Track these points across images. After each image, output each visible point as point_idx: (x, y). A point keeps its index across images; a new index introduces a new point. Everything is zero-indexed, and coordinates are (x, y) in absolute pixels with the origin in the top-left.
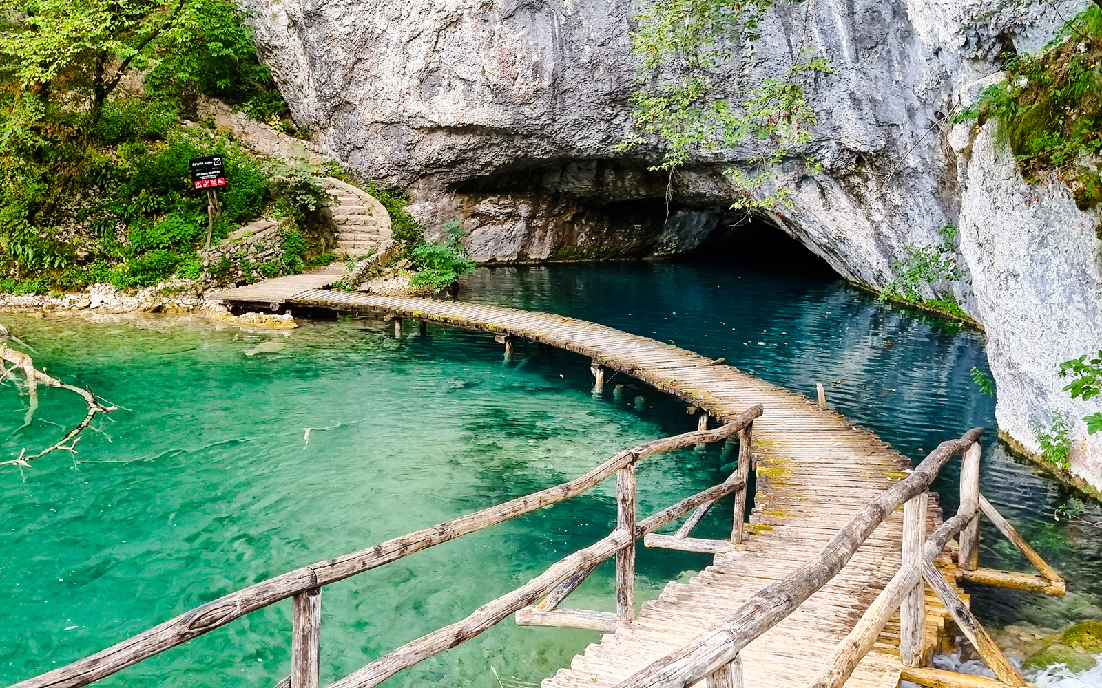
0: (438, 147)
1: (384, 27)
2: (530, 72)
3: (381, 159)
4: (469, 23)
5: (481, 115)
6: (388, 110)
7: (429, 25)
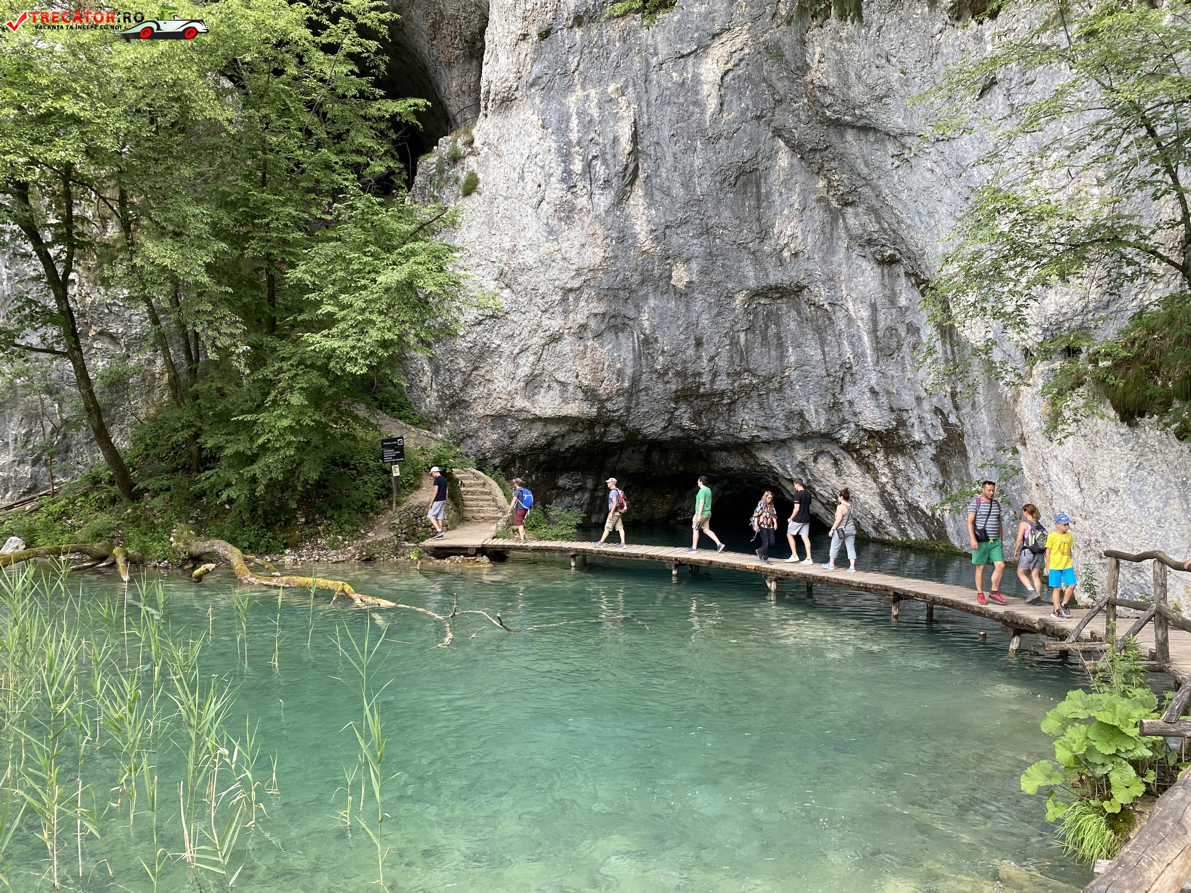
0: (536, 434)
1: (498, 342)
2: (614, 376)
3: (488, 444)
4: (568, 339)
5: (573, 409)
6: (498, 406)
7: (537, 341)
